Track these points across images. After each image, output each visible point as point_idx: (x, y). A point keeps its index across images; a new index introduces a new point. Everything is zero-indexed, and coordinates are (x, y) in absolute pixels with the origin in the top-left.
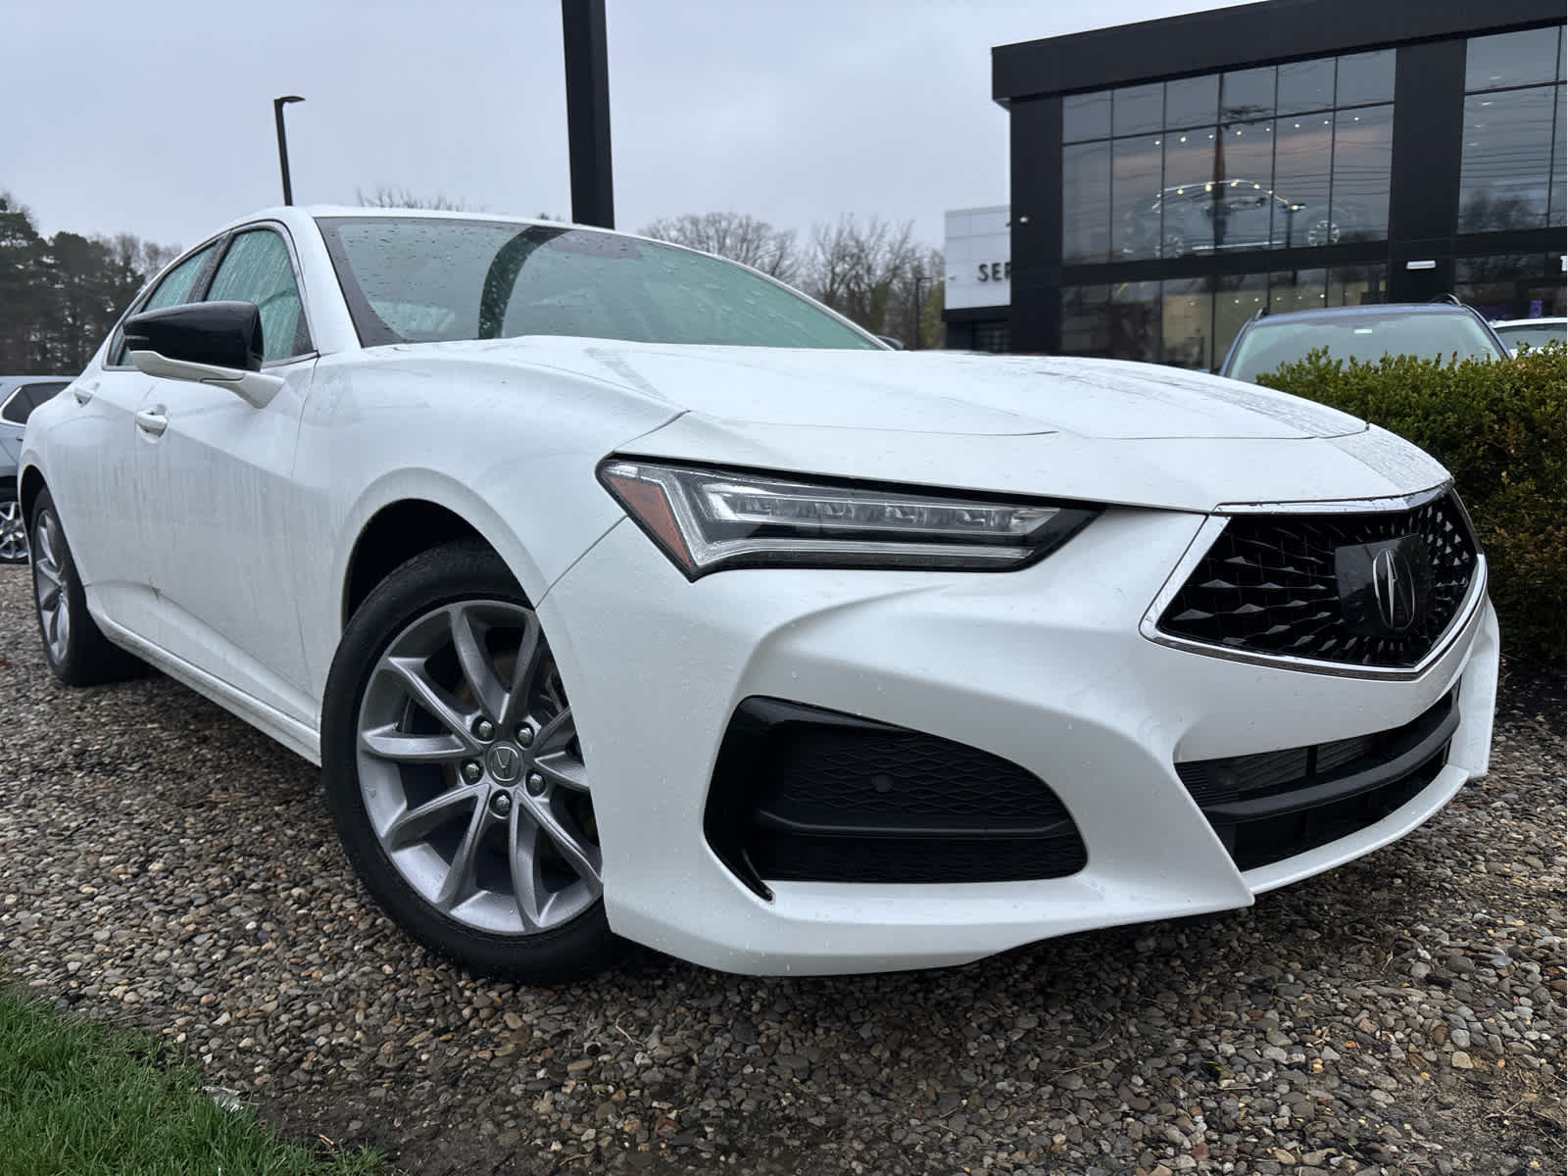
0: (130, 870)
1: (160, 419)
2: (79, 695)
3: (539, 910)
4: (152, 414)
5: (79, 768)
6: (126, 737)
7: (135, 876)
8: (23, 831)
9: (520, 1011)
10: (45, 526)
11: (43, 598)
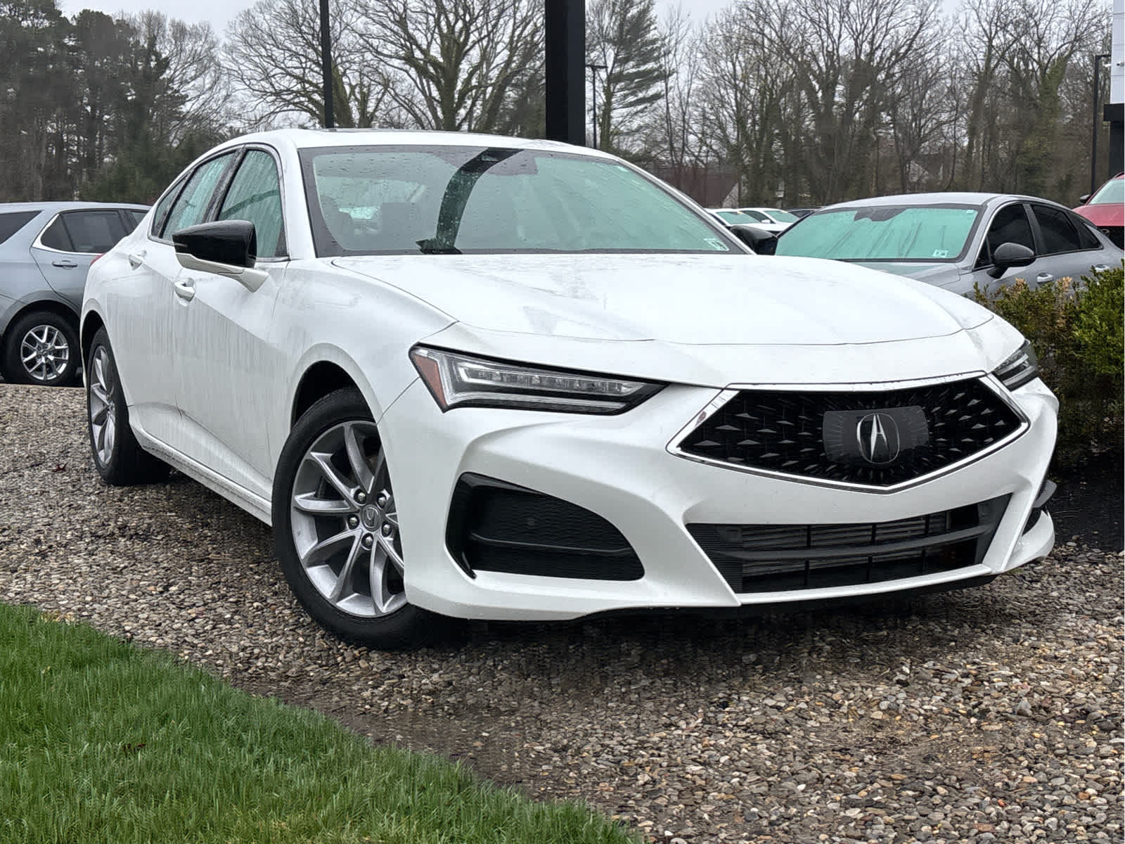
0: (158, 589)
1: (189, 290)
2: (118, 491)
3: (384, 602)
4: (185, 285)
5: (123, 536)
6: (153, 520)
7: (161, 593)
8: (91, 567)
9: (368, 660)
10: (100, 358)
11: (94, 415)
